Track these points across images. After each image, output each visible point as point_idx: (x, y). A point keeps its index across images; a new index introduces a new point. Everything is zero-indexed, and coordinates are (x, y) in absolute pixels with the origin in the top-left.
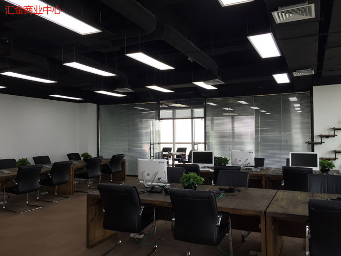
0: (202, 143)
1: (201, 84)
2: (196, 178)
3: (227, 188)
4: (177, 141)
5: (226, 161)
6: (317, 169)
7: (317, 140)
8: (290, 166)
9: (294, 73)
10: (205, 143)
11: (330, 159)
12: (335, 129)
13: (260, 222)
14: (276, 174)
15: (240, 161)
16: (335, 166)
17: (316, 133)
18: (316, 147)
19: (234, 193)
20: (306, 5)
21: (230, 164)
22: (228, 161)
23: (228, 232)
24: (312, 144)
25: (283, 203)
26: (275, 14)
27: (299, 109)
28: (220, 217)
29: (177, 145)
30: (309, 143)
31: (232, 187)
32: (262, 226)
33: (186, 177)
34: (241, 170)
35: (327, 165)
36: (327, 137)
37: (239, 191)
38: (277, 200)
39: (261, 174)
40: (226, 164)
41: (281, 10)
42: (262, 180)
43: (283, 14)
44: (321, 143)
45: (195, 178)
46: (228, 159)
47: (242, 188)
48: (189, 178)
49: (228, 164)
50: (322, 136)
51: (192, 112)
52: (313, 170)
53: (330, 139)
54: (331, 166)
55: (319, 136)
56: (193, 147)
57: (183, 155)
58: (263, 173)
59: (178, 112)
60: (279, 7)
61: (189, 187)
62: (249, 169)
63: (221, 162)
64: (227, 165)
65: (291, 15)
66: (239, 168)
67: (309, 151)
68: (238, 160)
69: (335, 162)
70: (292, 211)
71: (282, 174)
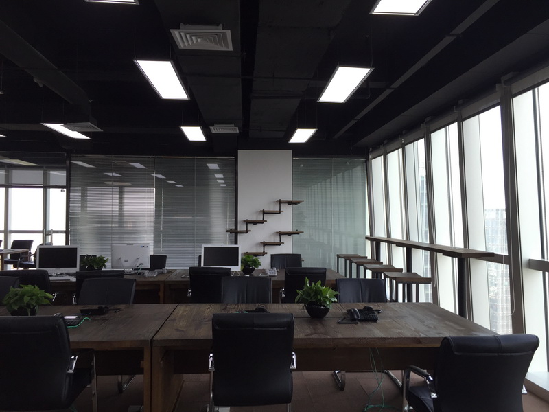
0: (61, 232)
1: (59, 128)
2: (37, 295)
3: (96, 307)
4: (12, 227)
5: (101, 262)
6: (237, 269)
7: (242, 227)
8: (202, 266)
9: (212, 128)
10: (67, 232)
11: (256, 255)
12: (264, 213)
13: (142, 358)
14: (180, 279)
15: (126, 261)
16: (261, 264)
17: (241, 217)
18: (240, 237)
19: (106, 316)
20: (220, 30)
21: (108, 267)
22: (105, 261)
23: (90, 382)
24: (235, 233)
25: (181, 324)
26: (176, 33)
27: (222, 181)
28: (75, 359)
29: (13, 235)
30: (231, 232)
31: (104, 306)
32: (145, 364)
33: (17, 295)
34: (125, 277)
35: (250, 262)
36: (255, 223)
37: (116, 310)
38: (175, 320)
39: (158, 281)
40: (101, 267)
41: (185, 29)
42: (159, 290)
43: (188, 36)
44: (246, 232)
45: (32, 295)
46: (105, 259)
47: (122, 306)
48: (23, 295)
49: (105, 266)
50: (247, 222)
51: (46, 177)
52: (232, 270)
53: (259, 226)
54: (256, 263)
55: (244, 221)
56: (44, 239)
57: (23, 253)
58: (162, 278)
59: (16, 174)
60: (182, 24)
61: (22, 311)
62: (140, 274)
63: (92, 264)
64: (103, 269)
65: (199, 40)
66: (121, 274)
67: (231, 244)
68: (123, 260)
69: (261, 259)
70: (193, 334)
71: (189, 280)
